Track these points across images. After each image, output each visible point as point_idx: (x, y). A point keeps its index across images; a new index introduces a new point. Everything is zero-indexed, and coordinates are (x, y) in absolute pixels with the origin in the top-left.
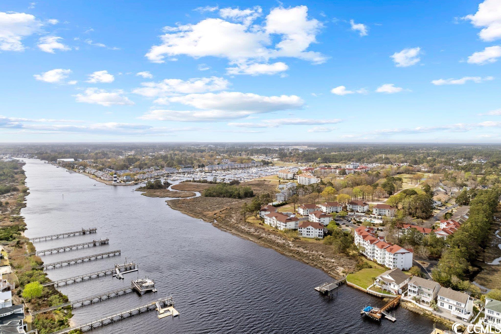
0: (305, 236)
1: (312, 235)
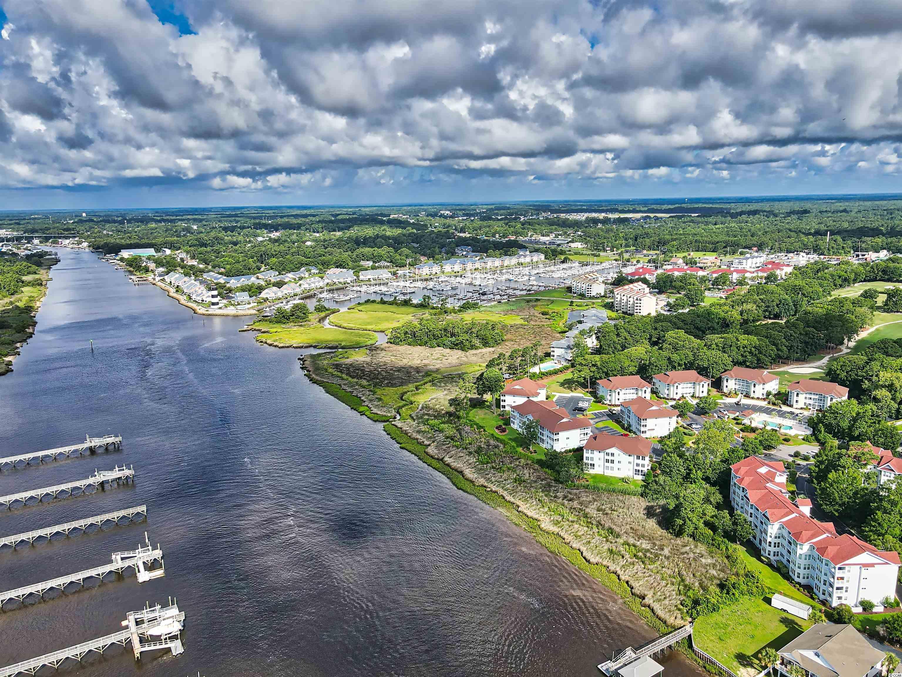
0: (601, 470)
1: (619, 469)
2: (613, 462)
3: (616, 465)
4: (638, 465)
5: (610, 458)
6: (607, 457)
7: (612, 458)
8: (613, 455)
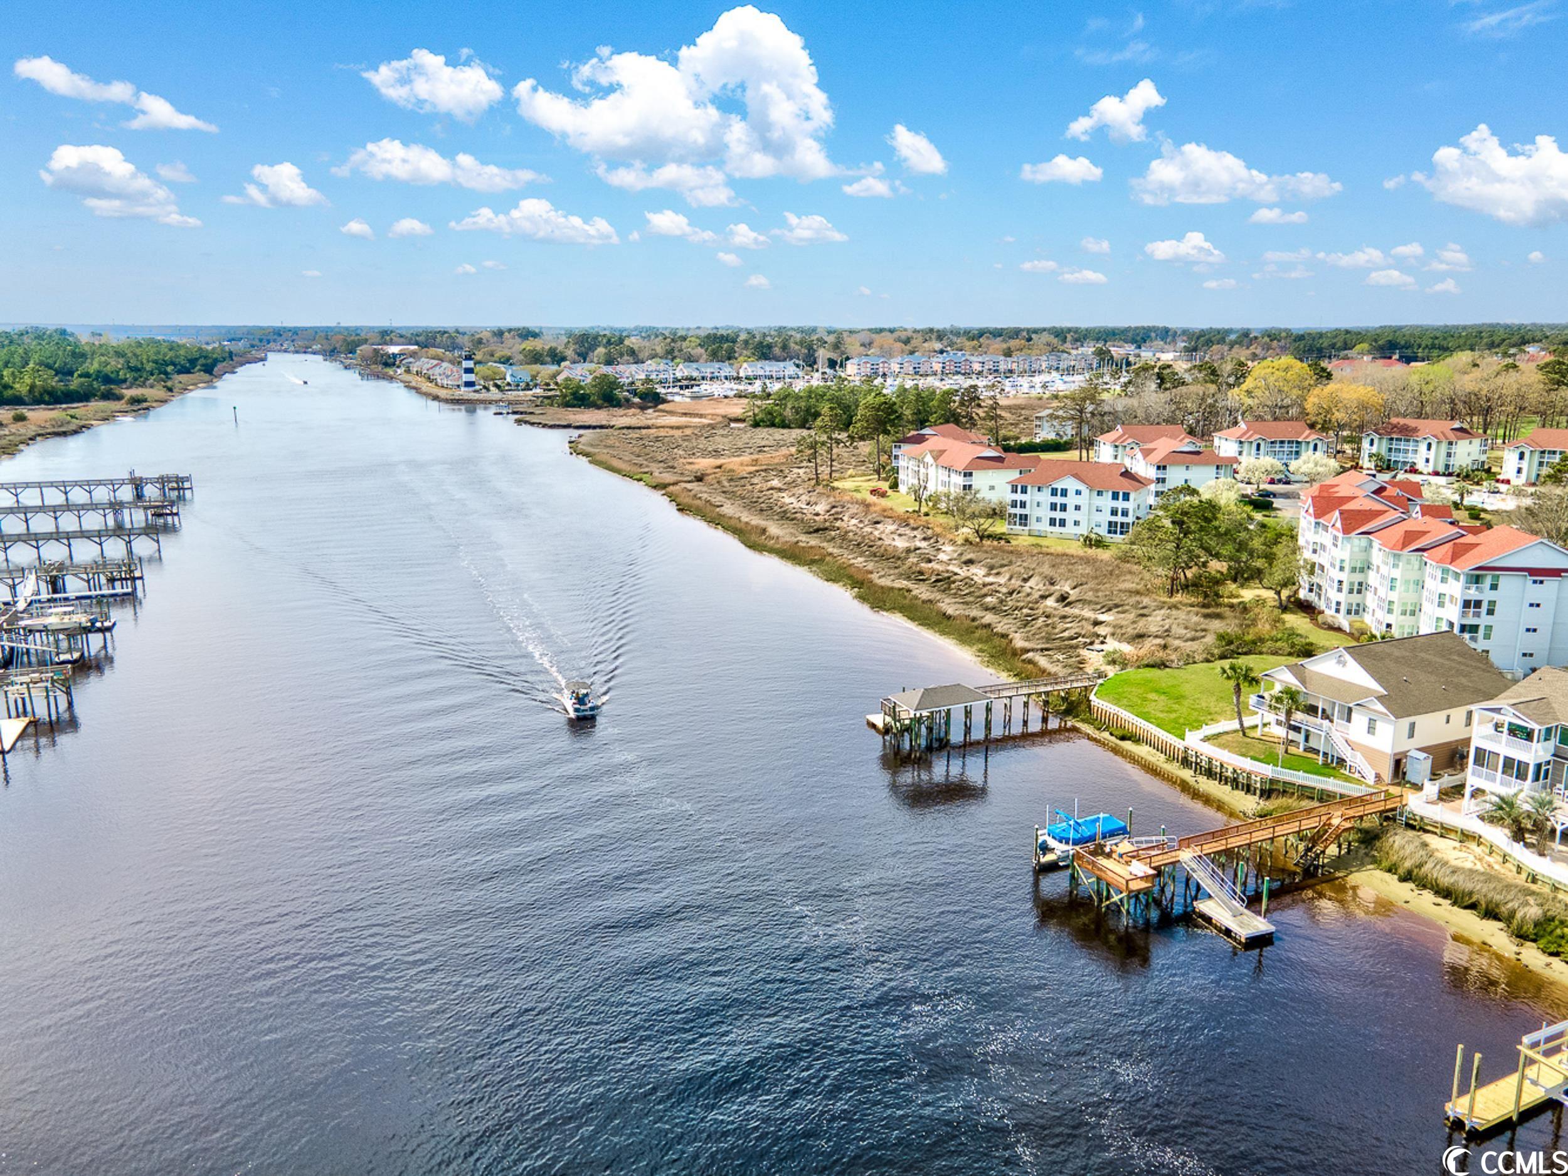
0: (1045, 526)
1: (1076, 523)
2: (1064, 508)
3: (1070, 516)
4: (1114, 512)
5: (1059, 500)
6: (1054, 499)
7: (1062, 500)
8: (1064, 493)
